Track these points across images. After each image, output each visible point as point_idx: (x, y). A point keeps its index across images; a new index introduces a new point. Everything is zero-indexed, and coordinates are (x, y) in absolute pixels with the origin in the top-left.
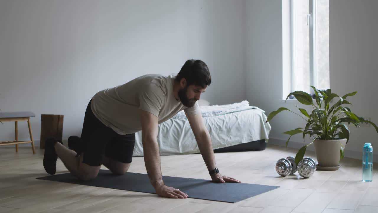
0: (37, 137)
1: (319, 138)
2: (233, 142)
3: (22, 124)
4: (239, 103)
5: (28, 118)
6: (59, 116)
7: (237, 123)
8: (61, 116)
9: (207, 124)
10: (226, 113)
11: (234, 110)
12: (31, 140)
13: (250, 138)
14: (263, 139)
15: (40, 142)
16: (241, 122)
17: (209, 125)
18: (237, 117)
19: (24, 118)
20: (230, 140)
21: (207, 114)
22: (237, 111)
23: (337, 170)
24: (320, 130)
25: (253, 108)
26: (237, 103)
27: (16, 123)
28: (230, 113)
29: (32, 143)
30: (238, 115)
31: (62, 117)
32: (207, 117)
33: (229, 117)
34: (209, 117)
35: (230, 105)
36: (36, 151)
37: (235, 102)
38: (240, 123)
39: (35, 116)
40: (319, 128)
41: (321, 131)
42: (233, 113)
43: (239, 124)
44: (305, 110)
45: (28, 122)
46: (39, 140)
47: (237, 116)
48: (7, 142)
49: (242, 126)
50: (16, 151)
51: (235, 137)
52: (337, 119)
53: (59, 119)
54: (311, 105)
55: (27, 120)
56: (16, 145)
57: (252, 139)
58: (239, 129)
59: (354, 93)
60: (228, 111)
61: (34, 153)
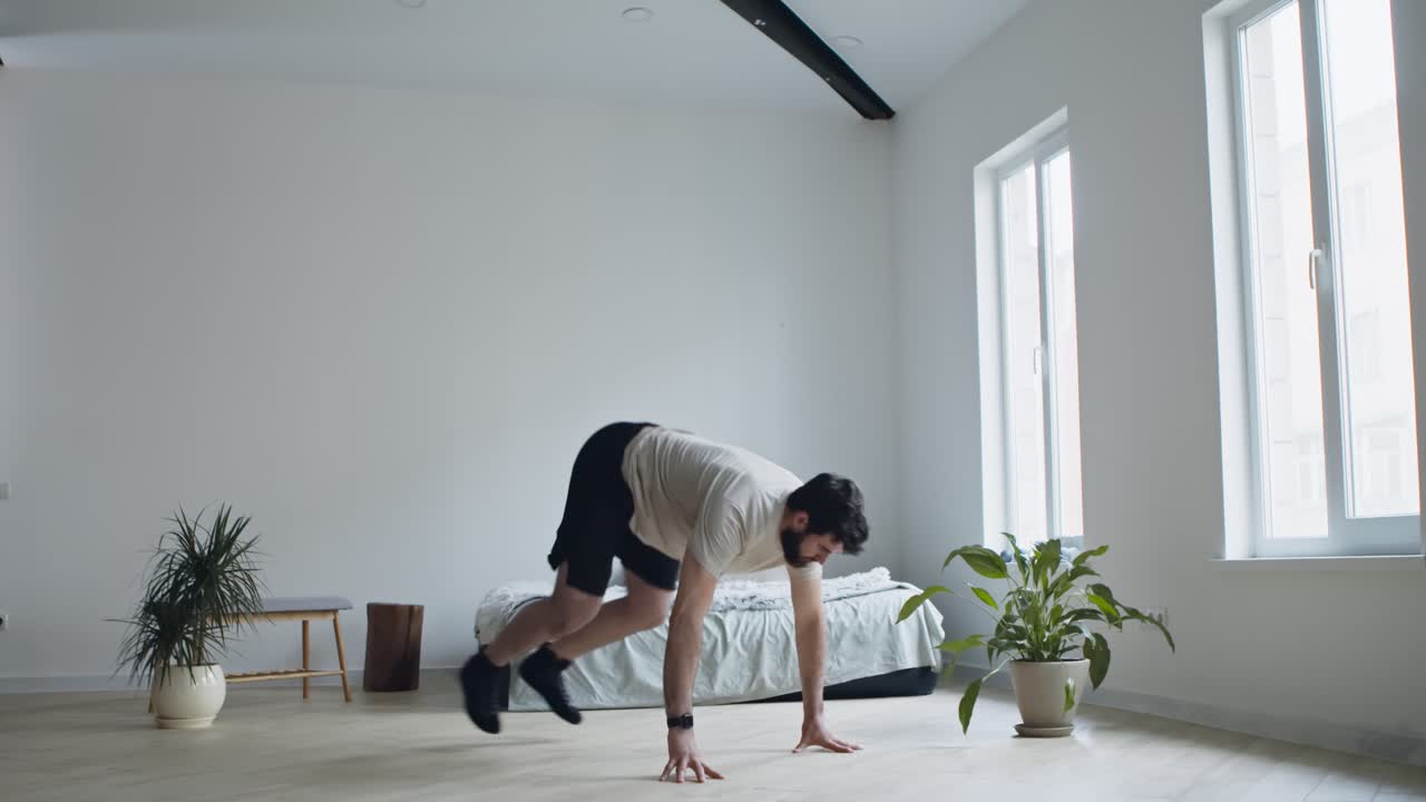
0: (356, 662)
1: (1024, 660)
2: (843, 674)
3: (322, 626)
4: (865, 575)
5: (335, 611)
6: (411, 608)
7: (856, 624)
8: (416, 608)
9: (779, 627)
10: (828, 598)
11: (851, 592)
12: (342, 668)
13: (889, 663)
14: (926, 664)
15: (363, 674)
16: (868, 621)
17: (783, 629)
18: (855, 611)
19: (325, 612)
20: (838, 668)
21: (778, 603)
22: (858, 595)
23: (1069, 735)
24: (1021, 639)
25: (900, 587)
26: (858, 574)
27: (305, 624)
28: (840, 599)
29: (343, 676)
30: (858, 604)
31: (421, 609)
32: (778, 609)
33: (836, 611)
34: (783, 611)
35: (841, 579)
36: (353, 696)
37: (854, 572)
38: (864, 623)
39: (350, 608)
40: (1021, 633)
41: (1025, 642)
42: (847, 600)
43: (860, 627)
44: (986, 592)
45: (335, 621)
46: (362, 668)
47: (856, 607)
48: (281, 671)
49: (869, 634)
50: (305, 696)
51: (852, 659)
52: (1065, 613)
53: (413, 614)
54: (1005, 579)
55: (333, 617)
56: (305, 679)
57: (896, 665)
58: (859, 640)
59: (1103, 549)
60: (836, 595)
61: (347, 699)
